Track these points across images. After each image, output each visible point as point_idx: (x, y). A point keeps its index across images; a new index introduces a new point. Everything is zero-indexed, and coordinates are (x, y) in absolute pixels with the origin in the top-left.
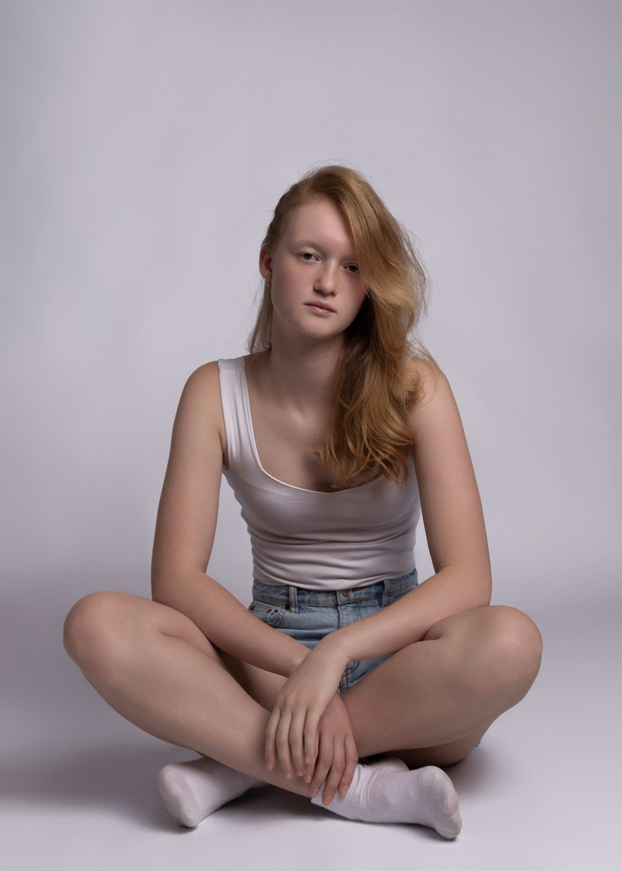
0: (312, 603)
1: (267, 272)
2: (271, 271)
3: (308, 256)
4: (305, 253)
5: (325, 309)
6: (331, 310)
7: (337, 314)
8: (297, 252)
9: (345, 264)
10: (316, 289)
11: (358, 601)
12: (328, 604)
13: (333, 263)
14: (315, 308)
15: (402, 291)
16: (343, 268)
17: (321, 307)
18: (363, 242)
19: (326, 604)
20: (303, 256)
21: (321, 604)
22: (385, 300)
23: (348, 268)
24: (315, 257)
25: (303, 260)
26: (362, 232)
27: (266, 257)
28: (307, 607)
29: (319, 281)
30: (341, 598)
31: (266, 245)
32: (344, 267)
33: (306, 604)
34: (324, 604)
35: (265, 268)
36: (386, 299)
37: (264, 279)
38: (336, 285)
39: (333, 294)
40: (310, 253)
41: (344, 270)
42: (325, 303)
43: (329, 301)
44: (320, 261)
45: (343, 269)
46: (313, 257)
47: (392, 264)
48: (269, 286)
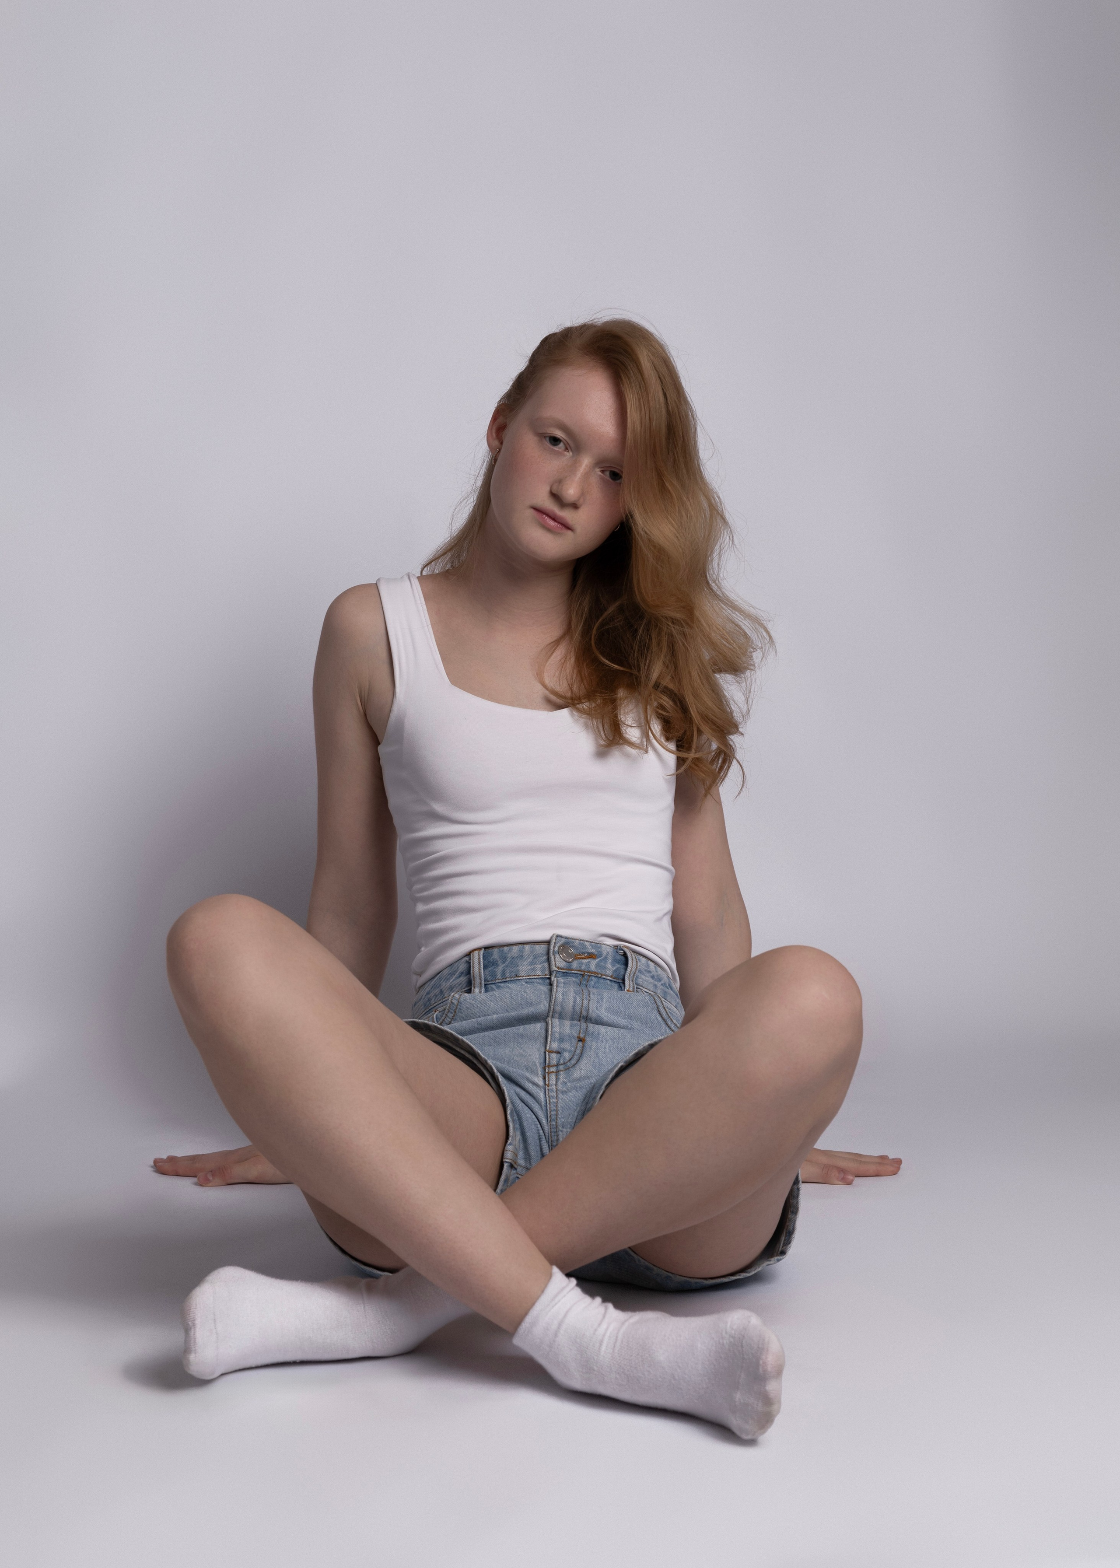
1: (496, 443)
2: (502, 443)
3: (555, 441)
4: (552, 435)
5: (559, 523)
6: (568, 527)
7: (574, 533)
8: (541, 431)
9: (602, 467)
10: (554, 492)
11: (584, 972)
13: (586, 461)
14: (544, 518)
15: (672, 529)
16: (600, 471)
17: (554, 518)
18: (639, 441)
20: (548, 439)
21: (524, 976)
22: (646, 532)
23: (608, 473)
24: (564, 444)
25: (547, 445)
26: (641, 427)
27: (500, 420)
28: (500, 984)
29: (560, 481)
30: (557, 962)
31: (505, 403)
32: (603, 471)
33: (499, 980)
35: (494, 435)
36: (648, 532)
38: (583, 494)
39: (575, 506)
40: (559, 437)
41: (600, 475)
42: (561, 514)
43: (566, 515)
44: (569, 453)
45: (600, 473)
46: (561, 445)
47: (667, 484)
48: (493, 463)
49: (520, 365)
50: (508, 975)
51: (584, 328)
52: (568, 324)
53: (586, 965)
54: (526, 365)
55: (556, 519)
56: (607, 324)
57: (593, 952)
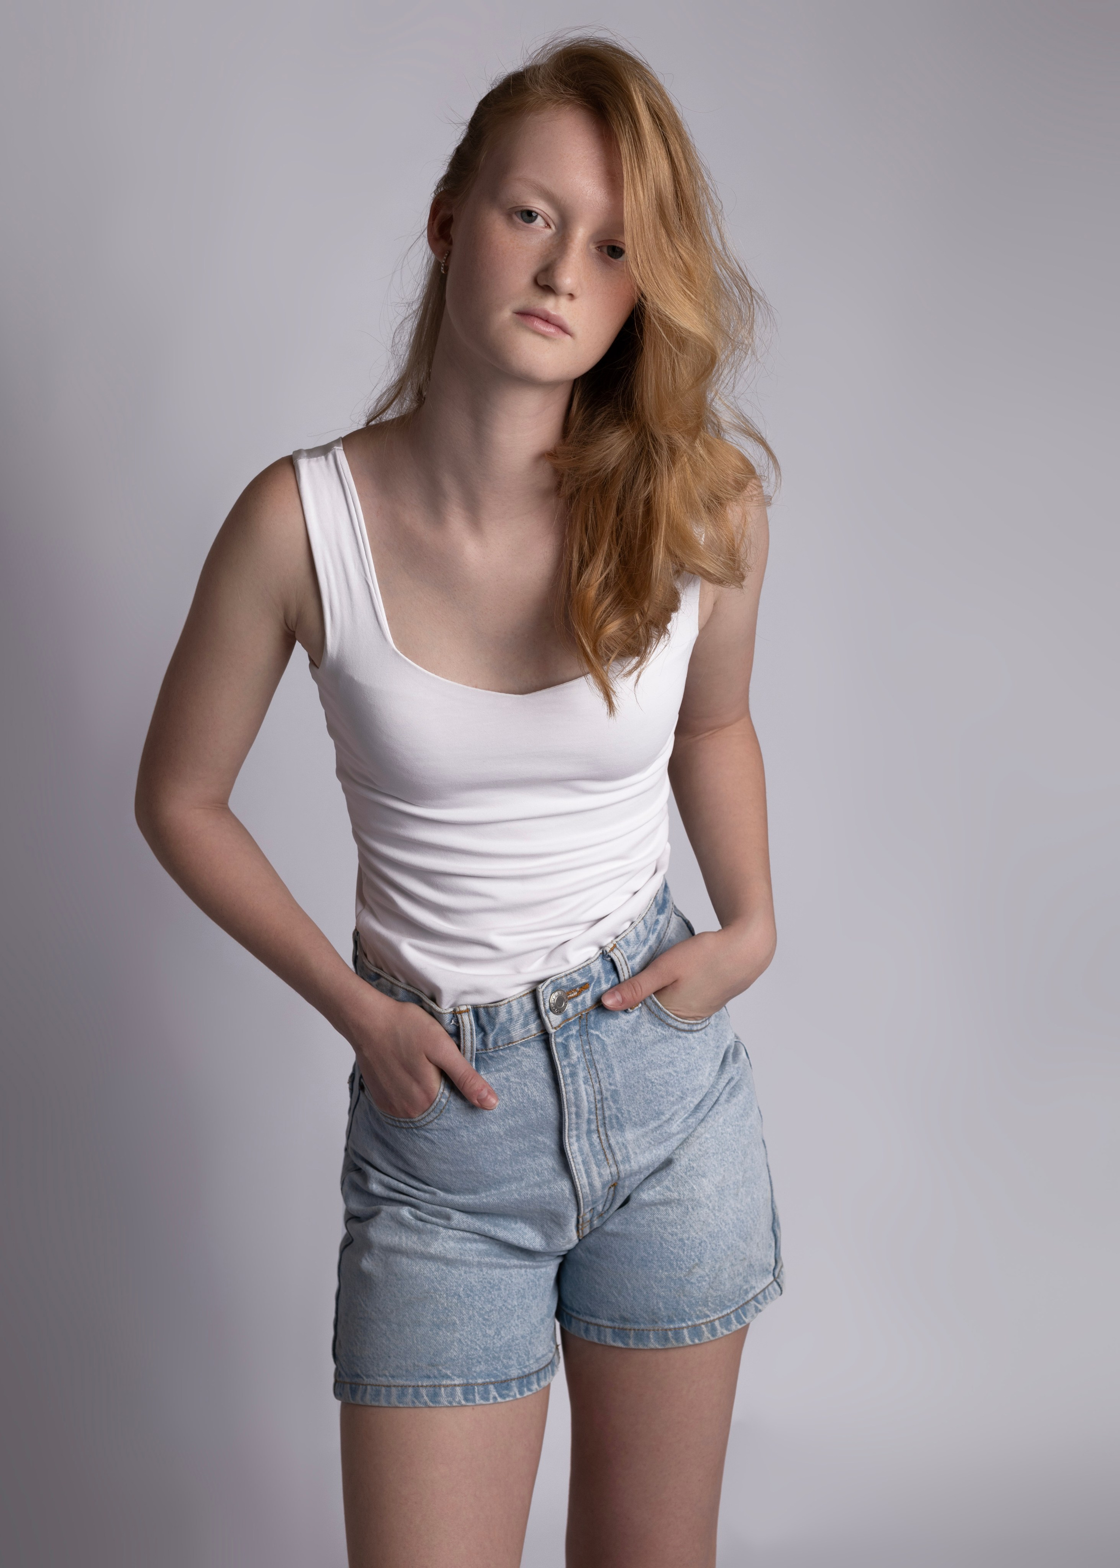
1: (442, 244)
2: (449, 241)
3: (529, 215)
4: (525, 209)
5: (552, 326)
6: (562, 328)
8: (508, 207)
9: (596, 243)
10: (541, 283)
11: (581, 1015)
12: (531, 1036)
13: (579, 235)
14: (535, 320)
17: (547, 321)
20: (520, 215)
24: (544, 219)
25: (519, 223)
27: (443, 213)
28: (492, 1053)
29: (544, 269)
32: (597, 247)
33: (491, 1048)
34: (524, 1039)
35: (438, 235)
39: (569, 298)
40: (536, 211)
41: (597, 254)
42: (553, 314)
44: (552, 229)
45: (596, 251)
46: (539, 219)
50: (500, 1043)
53: (582, 1004)
57: (584, 981)
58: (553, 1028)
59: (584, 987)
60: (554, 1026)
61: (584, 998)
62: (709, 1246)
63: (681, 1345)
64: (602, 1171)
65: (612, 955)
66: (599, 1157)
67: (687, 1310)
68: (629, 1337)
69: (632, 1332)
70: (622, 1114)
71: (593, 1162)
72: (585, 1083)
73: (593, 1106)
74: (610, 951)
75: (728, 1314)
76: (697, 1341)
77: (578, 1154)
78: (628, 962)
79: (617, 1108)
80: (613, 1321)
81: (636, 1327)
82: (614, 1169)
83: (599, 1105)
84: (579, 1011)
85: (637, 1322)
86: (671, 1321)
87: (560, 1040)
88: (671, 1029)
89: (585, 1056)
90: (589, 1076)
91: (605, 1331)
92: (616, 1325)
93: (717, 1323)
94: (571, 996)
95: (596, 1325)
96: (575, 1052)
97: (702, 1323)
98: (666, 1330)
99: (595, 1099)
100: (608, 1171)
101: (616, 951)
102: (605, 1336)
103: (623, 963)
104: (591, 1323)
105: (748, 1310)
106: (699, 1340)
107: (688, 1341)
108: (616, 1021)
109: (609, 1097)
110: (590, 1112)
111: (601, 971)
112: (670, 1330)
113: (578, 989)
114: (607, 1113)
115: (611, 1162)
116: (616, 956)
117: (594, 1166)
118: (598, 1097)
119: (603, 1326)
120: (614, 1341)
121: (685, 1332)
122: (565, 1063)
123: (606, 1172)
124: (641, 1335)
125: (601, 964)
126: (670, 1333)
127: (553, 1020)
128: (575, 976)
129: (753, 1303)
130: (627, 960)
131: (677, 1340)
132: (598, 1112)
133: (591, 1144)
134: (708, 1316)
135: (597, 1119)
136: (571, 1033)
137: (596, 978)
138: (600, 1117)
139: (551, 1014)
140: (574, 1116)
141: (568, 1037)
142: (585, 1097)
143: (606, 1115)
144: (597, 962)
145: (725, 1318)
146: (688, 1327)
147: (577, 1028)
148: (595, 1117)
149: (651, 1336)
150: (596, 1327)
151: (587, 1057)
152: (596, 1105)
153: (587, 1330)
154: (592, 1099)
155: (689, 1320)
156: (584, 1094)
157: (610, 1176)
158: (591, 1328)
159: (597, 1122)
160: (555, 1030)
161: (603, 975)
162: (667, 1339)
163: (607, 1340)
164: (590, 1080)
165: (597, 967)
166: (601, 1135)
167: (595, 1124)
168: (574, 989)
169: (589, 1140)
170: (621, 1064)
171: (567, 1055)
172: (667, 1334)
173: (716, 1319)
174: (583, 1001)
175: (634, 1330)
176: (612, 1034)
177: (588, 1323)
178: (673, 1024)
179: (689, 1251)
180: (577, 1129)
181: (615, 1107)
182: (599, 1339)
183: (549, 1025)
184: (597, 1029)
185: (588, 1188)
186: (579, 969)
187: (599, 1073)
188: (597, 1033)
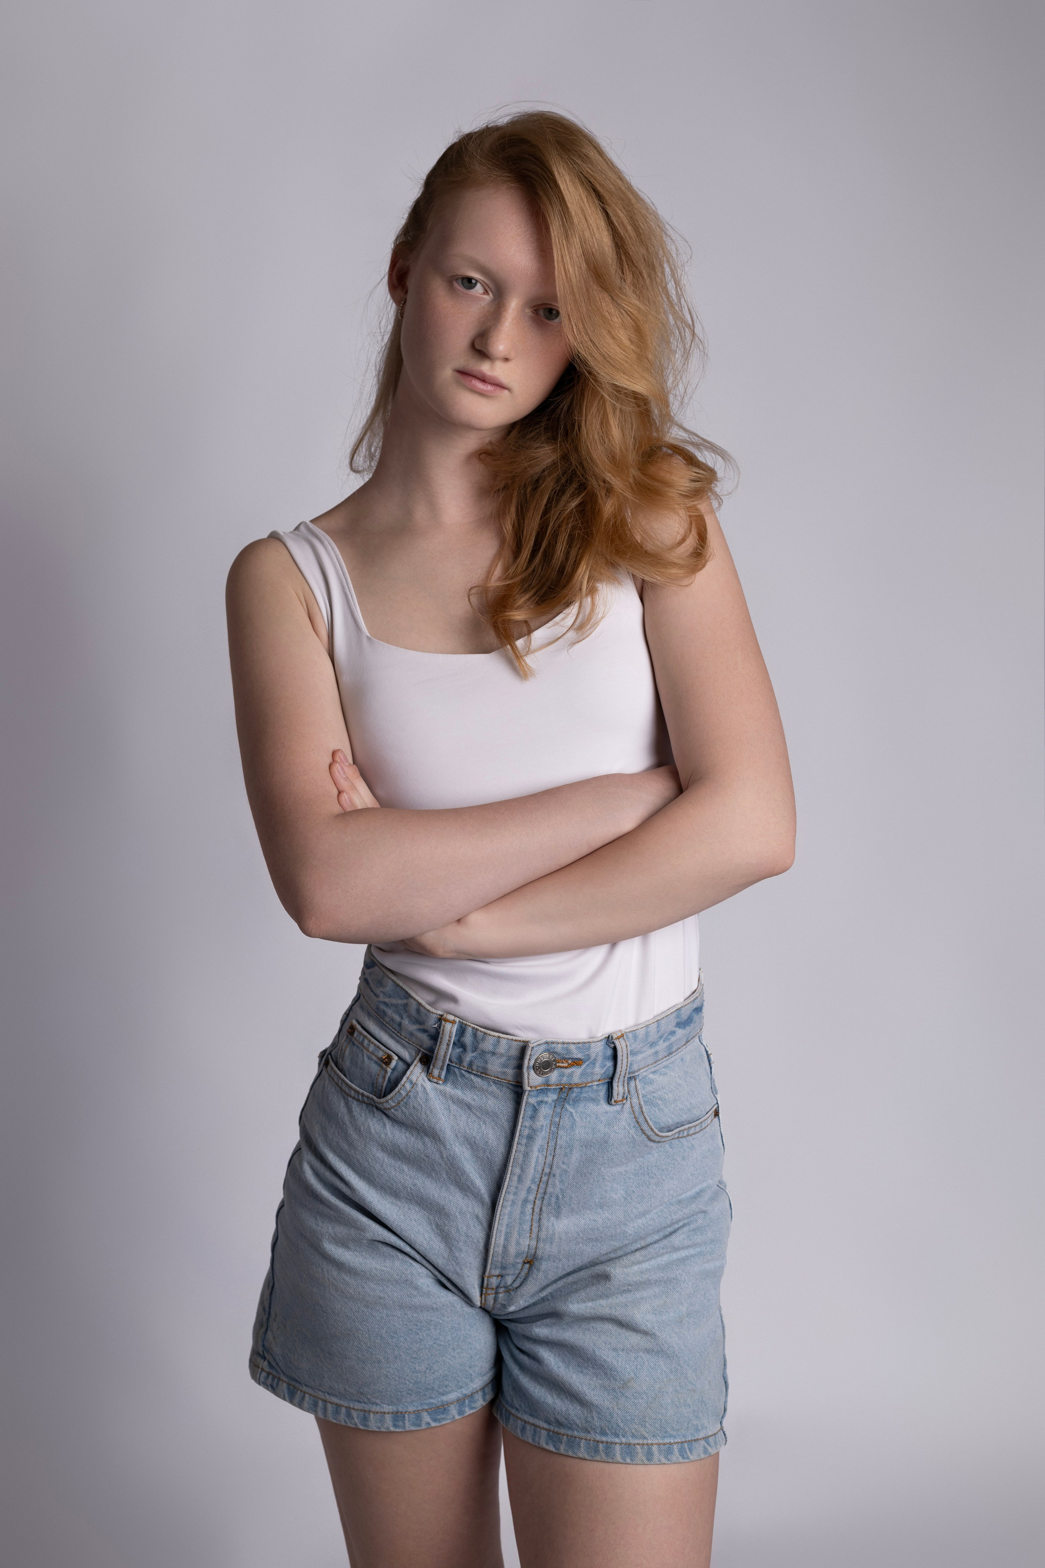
0: (475, 1068)
1: (399, 293)
2: (406, 293)
3: (470, 281)
4: (465, 275)
5: (491, 383)
6: (501, 386)
7: (511, 393)
8: (450, 274)
9: (533, 306)
10: (476, 344)
11: (564, 1087)
13: (512, 302)
14: (472, 379)
16: (532, 312)
17: (483, 380)
19: (499, 1078)
20: (459, 280)
21: (491, 1076)
23: (541, 312)
24: (482, 285)
25: (458, 287)
27: (400, 263)
28: (463, 1072)
29: (484, 332)
30: (531, 1077)
32: (534, 311)
33: (463, 1067)
34: (497, 1078)
37: (394, 305)
39: (507, 359)
40: (474, 276)
41: (533, 316)
42: (491, 374)
43: (498, 371)
44: (490, 296)
45: (532, 314)
46: (479, 286)
48: (400, 318)
49: (413, 191)
51: (486, 132)
52: (468, 128)
53: (568, 1077)
54: (421, 191)
55: (485, 380)
56: (513, 123)
57: (579, 1056)
58: (529, 1086)
59: (577, 1062)
60: (531, 1084)
61: (573, 1072)
62: (646, 1363)
63: (611, 1461)
64: (521, 1240)
65: (617, 1043)
66: (524, 1227)
67: (621, 1425)
68: (561, 1442)
69: (565, 1437)
70: (564, 1197)
71: (517, 1229)
72: (539, 1152)
73: (538, 1176)
74: (616, 1039)
75: (670, 1444)
76: (628, 1461)
77: (506, 1217)
78: (629, 1057)
79: (561, 1189)
80: (549, 1424)
81: (569, 1433)
82: (533, 1243)
83: (545, 1179)
84: (563, 1082)
85: (570, 1428)
86: (603, 1433)
87: (533, 1101)
88: (644, 1136)
89: (550, 1127)
90: (546, 1147)
91: (540, 1432)
92: (552, 1428)
93: (655, 1448)
94: (560, 1064)
95: (533, 1424)
96: (541, 1119)
97: (638, 1444)
98: (598, 1442)
99: (543, 1170)
100: (527, 1243)
101: (621, 1039)
102: (540, 1438)
103: (625, 1055)
104: (529, 1423)
105: (695, 1447)
106: (632, 1460)
107: (619, 1458)
108: (595, 1107)
109: (557, 1175)
110: (533, 1181)
111: (600, 1054)
112: (602, 1442)
113: (570, 1062)
114: (550, 1190)
115: (534, 1236)
116: (620, 1045)
117: (516, 1233)
118: (547, 1170)
119: (539, 1427)
120: (547, 1444)
121: (618, 1447)
122: (527, 1124)
123: (525, 1242)
124: (573, 1442)
125: (602, 1048)
126: (601, 1445)
127: (532, 1079)
128: (572, 1047)
129: (703, 1442)
130: (629, 1053)
131: (607, 1454)
132: (541, 1185)
133: (523, 1213)
134: (645, 1438)
135: (537, 1191)
136: (546, 1099)
137: (592, 1058)
138: (541, 1191)
139: (532, 1072)
140: (515, 1178)
141: (542, 1102)
142: (533, 1165)
143: (548, 1191)
144: (599, 1044)
145: (667, 1446)
146: (621, 1444)
147: (555, 1097)
148: (536, 1189)
149: (582, 1445)
150: (533, 1427)
151: (552, 1128)
152: (541, 1177)
153: (523, 1429)
154: (540, 1169)
155: (624, 1436)
156: (533, 1161)
157: (527, 1247)
158: (528, 1427)
159: (537, 1194)
160: (530, 1089)
161: (600, 1059)
162: (597, 1451)
163: (541, 1442)
164: (545, 1151)
165: (599, 1050)
166: (536, 1207)
167: (534, 1195)
168: (566, 1059)
169: (522, 1207)
170: (581, 1148)
171: (533, 1117)
172: (598, 1446)
173: (656, 1444)
174: (571, 1075)
175: (567, 1436)
176: (586, 1118)
177: (526, 1422)
178: (647, 1132)
179: (624, 1363)
180: (515, 1194)
181: (559, 1187)
182: (533, 1440)
183: (526, 1081)
184: (574, 1106)
185: (501, 1249)
186: (579, 1043)
187: (557, 1148)
188: (572, 1111)
